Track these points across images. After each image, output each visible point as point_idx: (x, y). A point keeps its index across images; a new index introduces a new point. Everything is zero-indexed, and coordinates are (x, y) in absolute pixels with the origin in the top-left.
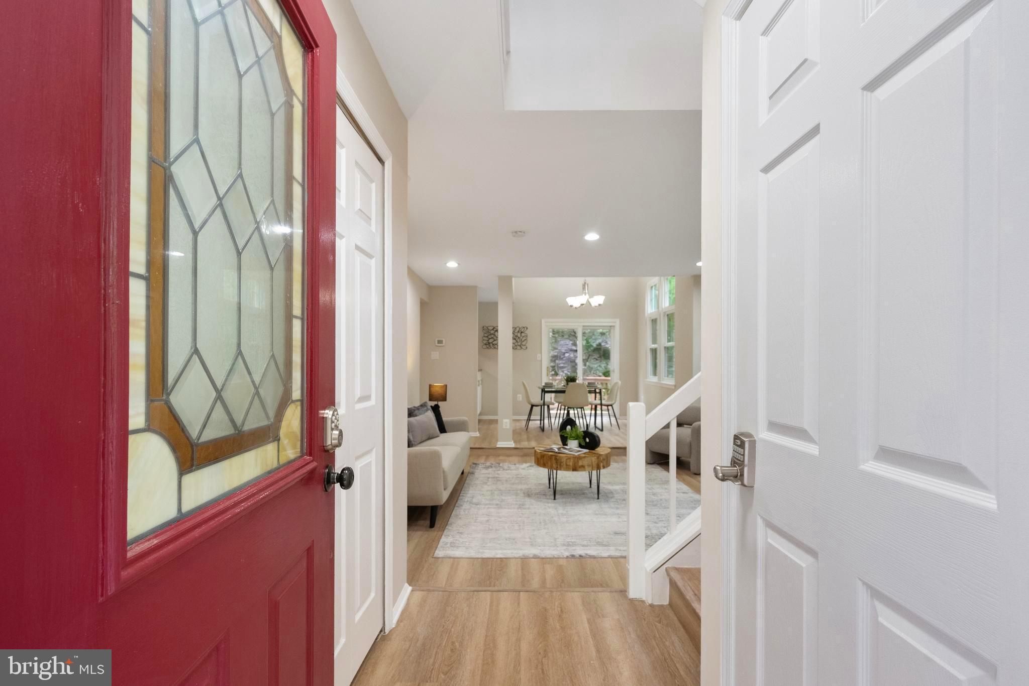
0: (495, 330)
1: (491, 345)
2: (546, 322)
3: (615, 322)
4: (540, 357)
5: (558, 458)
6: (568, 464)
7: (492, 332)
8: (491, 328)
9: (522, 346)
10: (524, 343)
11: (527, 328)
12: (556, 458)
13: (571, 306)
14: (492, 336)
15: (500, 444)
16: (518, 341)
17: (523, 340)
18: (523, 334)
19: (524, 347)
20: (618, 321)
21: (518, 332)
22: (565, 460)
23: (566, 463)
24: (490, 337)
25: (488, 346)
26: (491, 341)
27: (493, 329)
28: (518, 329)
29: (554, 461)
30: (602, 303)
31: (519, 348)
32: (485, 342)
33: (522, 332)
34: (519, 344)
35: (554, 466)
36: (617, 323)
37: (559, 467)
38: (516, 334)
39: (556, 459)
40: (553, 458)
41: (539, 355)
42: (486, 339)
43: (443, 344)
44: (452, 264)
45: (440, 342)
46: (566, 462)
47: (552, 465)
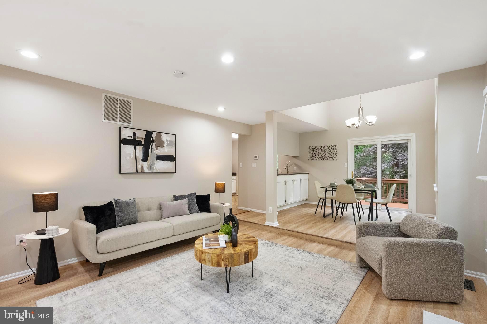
0: (316, 148)
1: (314, 158)
2: (350, 141)
4: (347, 165)
7: (315, 150)
8: (314, 148)
9: (333, 158)
10: (335, 156)
11: (337, 146)
14: (315, 152)
15: (267, 223)
16: (331, 155)
17: (334, 154)
18: (334, 150)
19: (335, 159)
24: (313, 153)
25: (312, 159)
26: (314, 155)
27: (315, 148)
28: (331, 147)
31: (331, 159)
32: (310, 156)
34: (332, 157)
36: (413, 136)
38: (330, 150)
41: (346, 164)
42: (311, 154)
43: (257, 159)
44: (221, 109)
45: (256, 157)
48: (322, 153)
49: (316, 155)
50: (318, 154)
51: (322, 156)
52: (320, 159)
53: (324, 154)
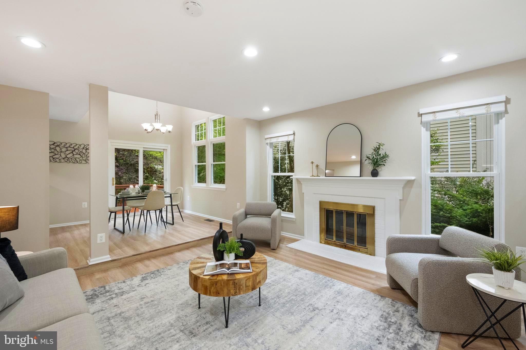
3: (168, 147)
5: (236, 281)
6: (248, 284)
12: (234, 282)
13: (146, 130)
15: (92, 261)
17: (88, 156)
19: (88, 162)
20: (169, 146)
21: (83, 148)
22: (244, 281)
23: (246, 284)
29: (231, 286)
30: (171, 130)
31: (84, 162)
33: (87, 149)
34: (84, 159)
35: (232, 291)
37: (237, 291)
38: (81, 150)
39: (234, 284)
40: (231, 282)
46: (246, 282)
47: (230, 291)
48: (67, 152)
49: (55, 155)
50: (59, 153)
51: (66, 157)
52: (62, 160)
53: (71, 155)
